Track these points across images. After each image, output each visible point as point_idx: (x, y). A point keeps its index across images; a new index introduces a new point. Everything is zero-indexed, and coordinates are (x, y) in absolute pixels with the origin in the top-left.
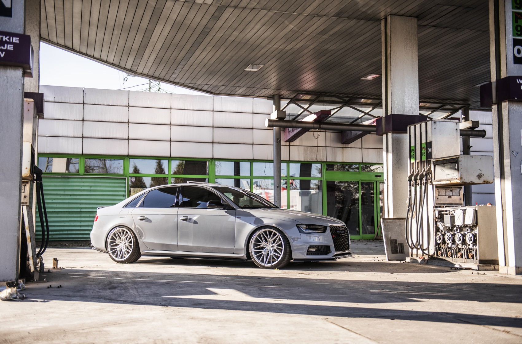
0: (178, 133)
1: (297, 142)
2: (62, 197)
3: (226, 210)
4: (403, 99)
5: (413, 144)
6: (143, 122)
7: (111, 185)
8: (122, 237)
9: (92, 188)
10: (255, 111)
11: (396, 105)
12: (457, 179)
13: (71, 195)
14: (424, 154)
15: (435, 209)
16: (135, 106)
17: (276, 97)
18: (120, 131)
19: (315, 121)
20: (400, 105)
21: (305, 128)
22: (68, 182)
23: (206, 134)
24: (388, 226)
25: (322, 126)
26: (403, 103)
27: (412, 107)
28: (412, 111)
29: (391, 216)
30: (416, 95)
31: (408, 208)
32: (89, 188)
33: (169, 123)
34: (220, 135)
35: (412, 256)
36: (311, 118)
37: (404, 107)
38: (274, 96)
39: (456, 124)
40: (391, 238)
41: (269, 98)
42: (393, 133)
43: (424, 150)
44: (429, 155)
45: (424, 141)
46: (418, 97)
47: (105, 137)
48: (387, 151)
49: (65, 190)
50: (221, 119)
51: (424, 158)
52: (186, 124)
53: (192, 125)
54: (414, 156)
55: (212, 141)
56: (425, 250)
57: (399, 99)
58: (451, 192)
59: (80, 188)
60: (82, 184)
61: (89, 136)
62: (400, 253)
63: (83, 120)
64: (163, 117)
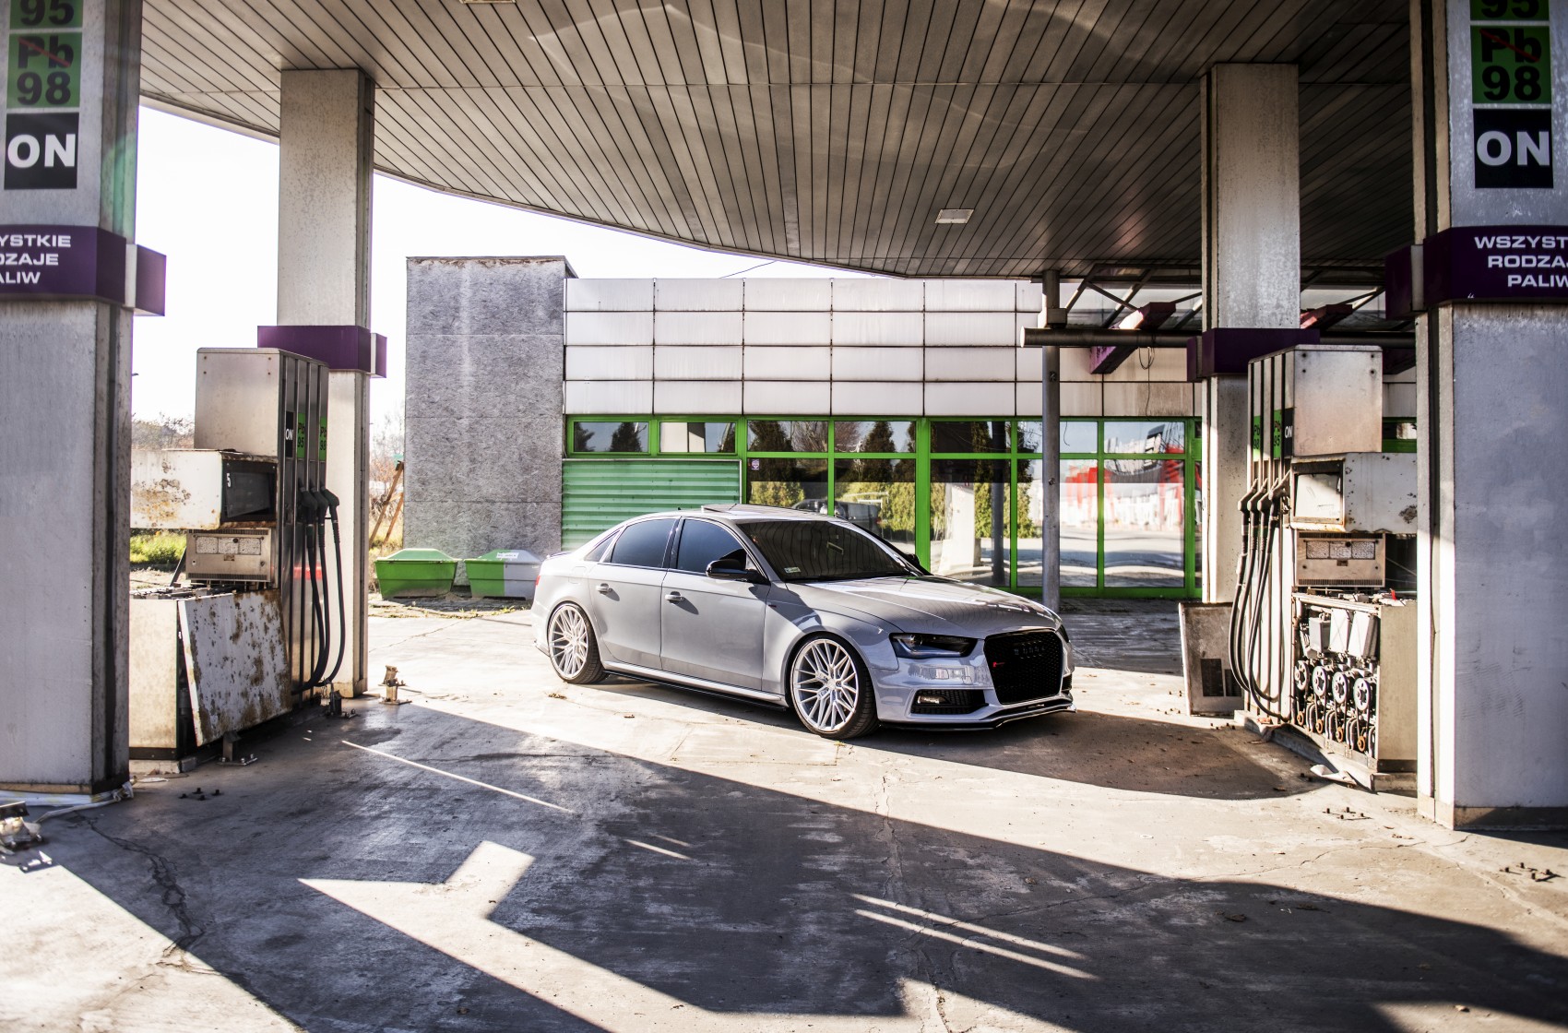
0: (846, 363)
1: (1121, 373)
2: (617, 501)
3: (752, 585)
4: (1254, 287)
5: (1257, 413)
6: (773, 343)
7: (710, 475)
8: (572, 627)
9: (673, 484)
10: (1020, 307)
11: (1231, 303)
12: (1339, 521)
13: (633, 497)
14: (1278, 442)
15: (1295, 595)
16: (756, 309)
17: (1049, 276)
18: (727, 365)
19: (1143, 328)
20: (1244, 303)
21: (1127, 347)
22: (628, 471)
23: (909, 364)
24: (1198, 623)
25: (1158, 339)
26: (1253, 295)
27: (1278, 306)
28: (1279, 317)
29: (1213, 600)
30: (1292, 274)
31: (1238, 584)
32: (667, 484)
33: (828, 343)
34: (940, 364)
35: (1249, 709)
36: (1131, 322)
37: (1256, 307)
38: (1044, 272)
39: (1372, 356)
40: (1204, 653)
41: (1034, 277)
42: (1220, 378)
43: (1279, 431)
44: (1288, 446)
45: (1278, 406)
46: (1299, 277)
47: (696, 377)
48: (1209, 424)
49: (621, 488)
50: (941, 329)
51: (1278, 452)
52: (864, 342)
53: (878, 344)
54: (1260, 444)
55: (921, 378)
56: (1274, 700)
57: (1240, 287)
58: (1349, 550)
59: (650, 484)
60: (655, 475)
61: (666, 377)
62: (1228, 695)
63: (654, 344)
64: (815, 330)
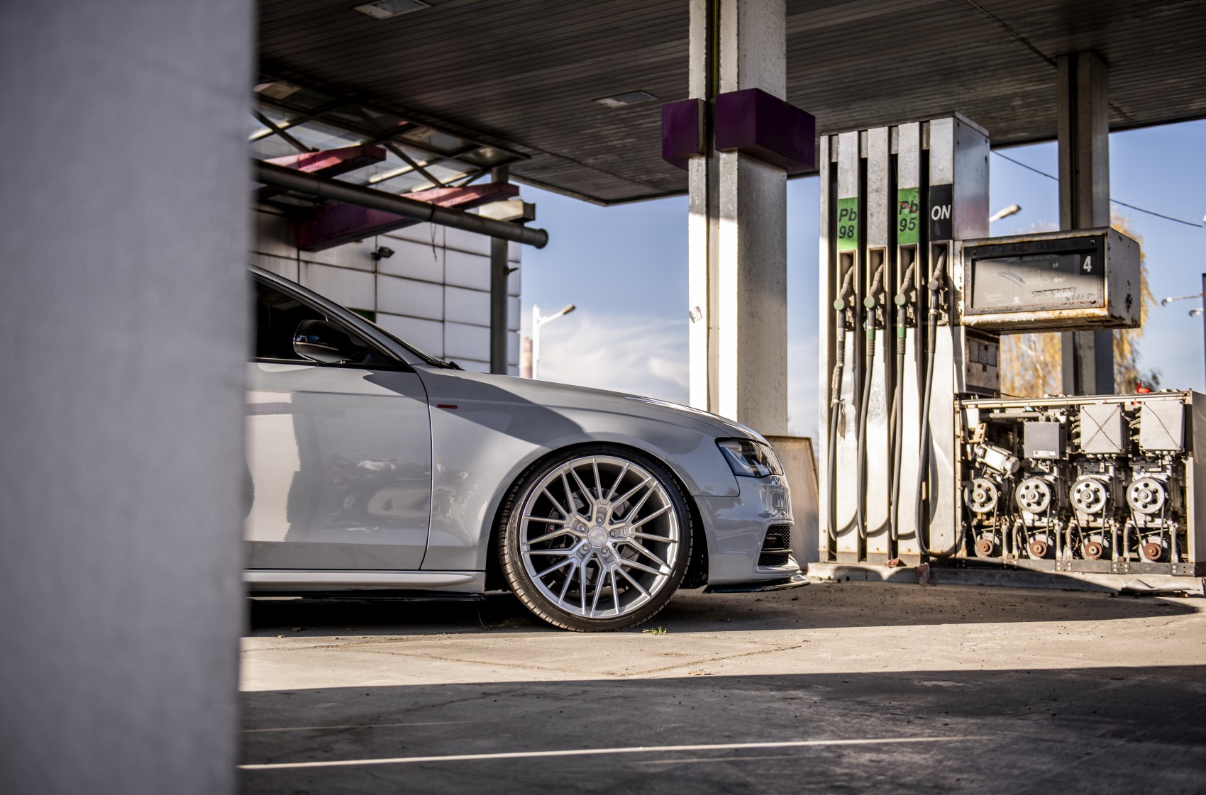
5: (848, 192)
12: (1096, 305)
14: (912, 226)
15: (964, 402)
35: (832, 557)
39: (986, 141)
42: (740, 154)
43: (911, 212)
44: (937, 230)
45: (909, 179)
51: (909, 237)
54: (856, 231)
56: (910, 536)
58: (986, 354)
